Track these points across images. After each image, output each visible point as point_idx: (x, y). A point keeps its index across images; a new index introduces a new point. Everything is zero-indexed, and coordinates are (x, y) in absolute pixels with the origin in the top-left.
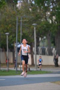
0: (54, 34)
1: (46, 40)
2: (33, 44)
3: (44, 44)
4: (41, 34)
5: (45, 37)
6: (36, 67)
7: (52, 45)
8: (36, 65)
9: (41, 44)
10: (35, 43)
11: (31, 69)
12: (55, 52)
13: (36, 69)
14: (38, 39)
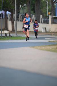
0: (33, 2)
1: (26, 8)
2: (14, 10)
3: (24, 11)
4: (21, 2)
5: (25, 5)
6: (16, 33)
7: (32, 12)
8: (16, 31)
9: (21, 11)
10: (16, 10)
11: (11, 35)
12: (35, 19)
13: (17, 34)
14: (18, 6)
